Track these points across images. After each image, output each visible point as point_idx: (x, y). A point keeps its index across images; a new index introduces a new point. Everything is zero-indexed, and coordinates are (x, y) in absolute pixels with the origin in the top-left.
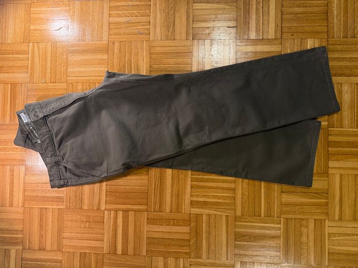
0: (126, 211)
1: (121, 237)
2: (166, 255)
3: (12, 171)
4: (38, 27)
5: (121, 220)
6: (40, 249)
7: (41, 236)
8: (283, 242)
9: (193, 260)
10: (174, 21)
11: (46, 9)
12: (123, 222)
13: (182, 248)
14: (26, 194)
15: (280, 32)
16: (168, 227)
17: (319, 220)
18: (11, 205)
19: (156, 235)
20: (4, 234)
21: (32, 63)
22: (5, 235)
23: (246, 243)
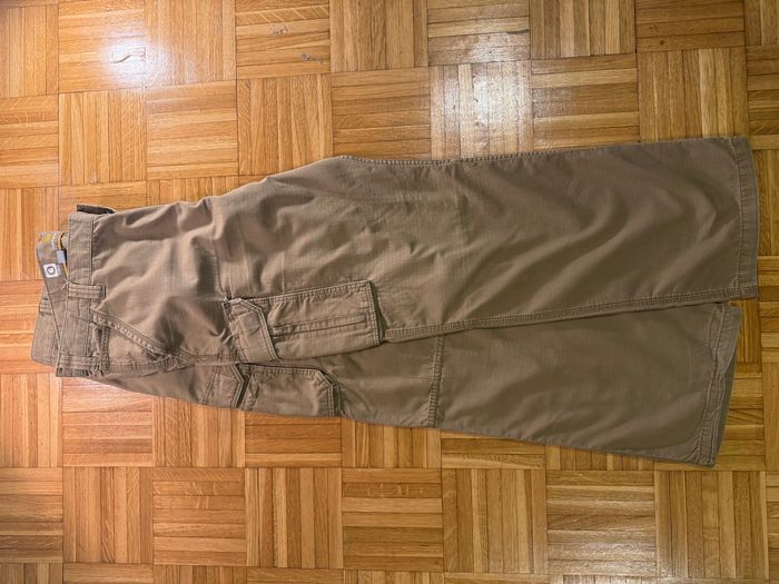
0: (293, 469)
1: (284, 529)
2: (389, 567)
3: (33, 386)
4: (77, 57)
5: (284, 489)
6: (103, 562)
7: (104, 532)
8: (661, 528)
9: (452, 576)
10: (385, 26)
11: (93, 15)
12: (289, 493)
13: (427, 549)
14: (66, 437)
15: (633, 39)
16: (391, 501)
17: (745, 472)
18: (34, 464)
19: (364, 522)
20: (22, 529)
21: (66, 140)
22: (24, 533)
23: (574, 533)
